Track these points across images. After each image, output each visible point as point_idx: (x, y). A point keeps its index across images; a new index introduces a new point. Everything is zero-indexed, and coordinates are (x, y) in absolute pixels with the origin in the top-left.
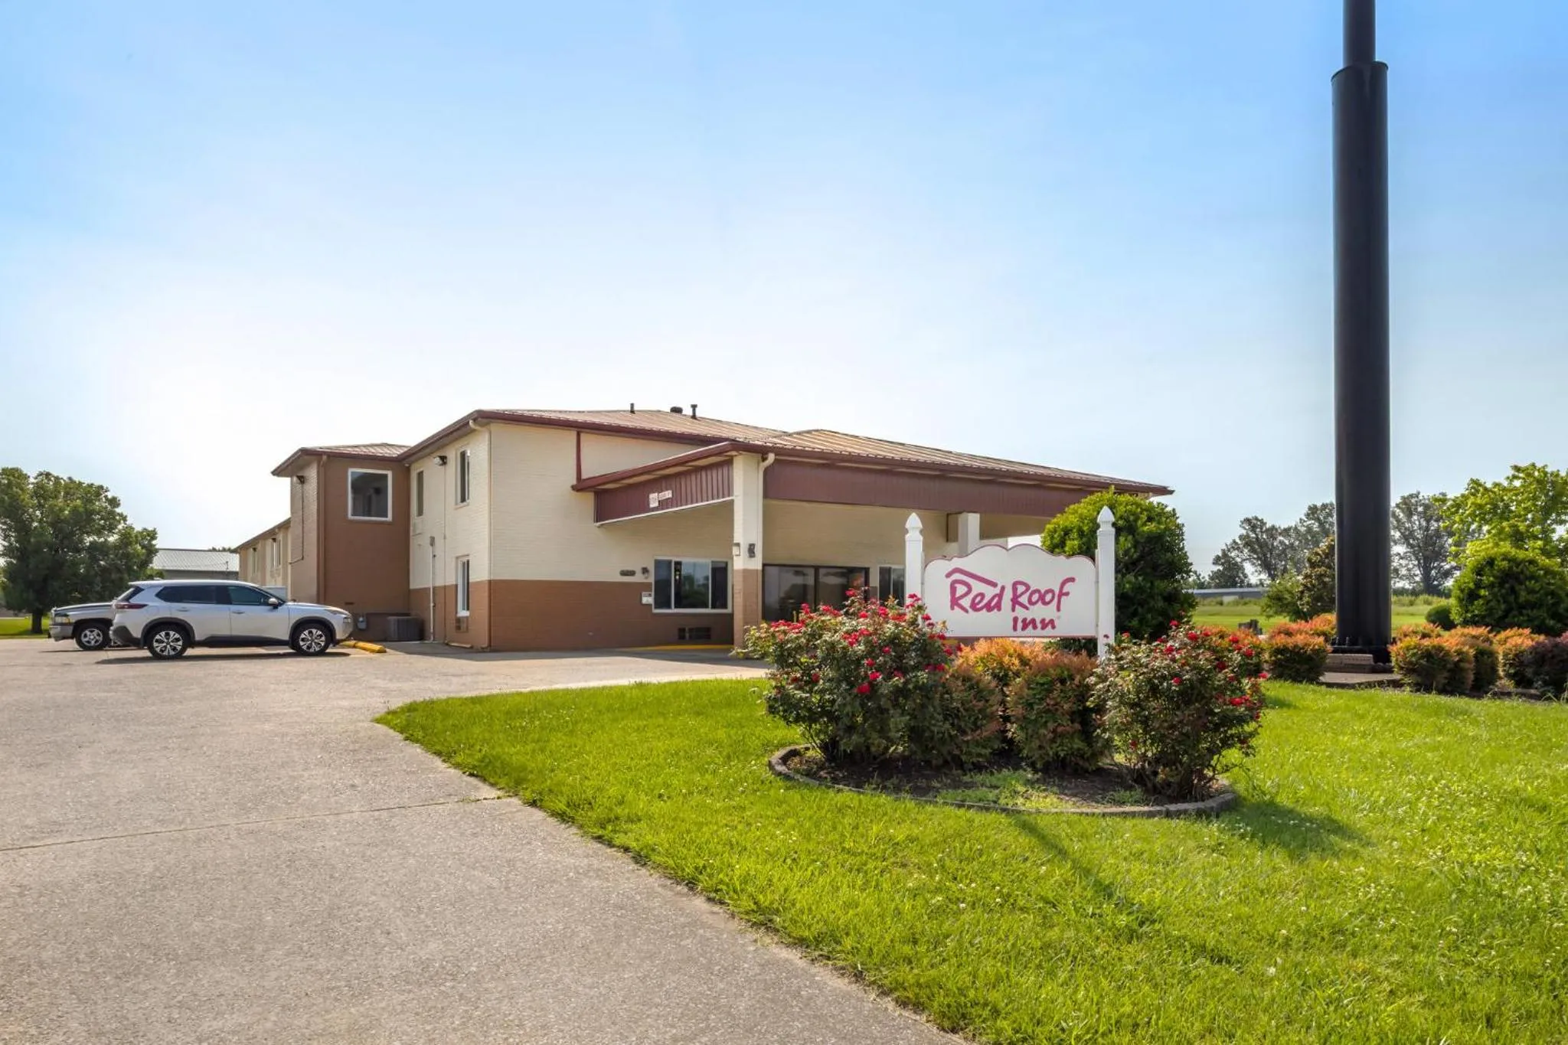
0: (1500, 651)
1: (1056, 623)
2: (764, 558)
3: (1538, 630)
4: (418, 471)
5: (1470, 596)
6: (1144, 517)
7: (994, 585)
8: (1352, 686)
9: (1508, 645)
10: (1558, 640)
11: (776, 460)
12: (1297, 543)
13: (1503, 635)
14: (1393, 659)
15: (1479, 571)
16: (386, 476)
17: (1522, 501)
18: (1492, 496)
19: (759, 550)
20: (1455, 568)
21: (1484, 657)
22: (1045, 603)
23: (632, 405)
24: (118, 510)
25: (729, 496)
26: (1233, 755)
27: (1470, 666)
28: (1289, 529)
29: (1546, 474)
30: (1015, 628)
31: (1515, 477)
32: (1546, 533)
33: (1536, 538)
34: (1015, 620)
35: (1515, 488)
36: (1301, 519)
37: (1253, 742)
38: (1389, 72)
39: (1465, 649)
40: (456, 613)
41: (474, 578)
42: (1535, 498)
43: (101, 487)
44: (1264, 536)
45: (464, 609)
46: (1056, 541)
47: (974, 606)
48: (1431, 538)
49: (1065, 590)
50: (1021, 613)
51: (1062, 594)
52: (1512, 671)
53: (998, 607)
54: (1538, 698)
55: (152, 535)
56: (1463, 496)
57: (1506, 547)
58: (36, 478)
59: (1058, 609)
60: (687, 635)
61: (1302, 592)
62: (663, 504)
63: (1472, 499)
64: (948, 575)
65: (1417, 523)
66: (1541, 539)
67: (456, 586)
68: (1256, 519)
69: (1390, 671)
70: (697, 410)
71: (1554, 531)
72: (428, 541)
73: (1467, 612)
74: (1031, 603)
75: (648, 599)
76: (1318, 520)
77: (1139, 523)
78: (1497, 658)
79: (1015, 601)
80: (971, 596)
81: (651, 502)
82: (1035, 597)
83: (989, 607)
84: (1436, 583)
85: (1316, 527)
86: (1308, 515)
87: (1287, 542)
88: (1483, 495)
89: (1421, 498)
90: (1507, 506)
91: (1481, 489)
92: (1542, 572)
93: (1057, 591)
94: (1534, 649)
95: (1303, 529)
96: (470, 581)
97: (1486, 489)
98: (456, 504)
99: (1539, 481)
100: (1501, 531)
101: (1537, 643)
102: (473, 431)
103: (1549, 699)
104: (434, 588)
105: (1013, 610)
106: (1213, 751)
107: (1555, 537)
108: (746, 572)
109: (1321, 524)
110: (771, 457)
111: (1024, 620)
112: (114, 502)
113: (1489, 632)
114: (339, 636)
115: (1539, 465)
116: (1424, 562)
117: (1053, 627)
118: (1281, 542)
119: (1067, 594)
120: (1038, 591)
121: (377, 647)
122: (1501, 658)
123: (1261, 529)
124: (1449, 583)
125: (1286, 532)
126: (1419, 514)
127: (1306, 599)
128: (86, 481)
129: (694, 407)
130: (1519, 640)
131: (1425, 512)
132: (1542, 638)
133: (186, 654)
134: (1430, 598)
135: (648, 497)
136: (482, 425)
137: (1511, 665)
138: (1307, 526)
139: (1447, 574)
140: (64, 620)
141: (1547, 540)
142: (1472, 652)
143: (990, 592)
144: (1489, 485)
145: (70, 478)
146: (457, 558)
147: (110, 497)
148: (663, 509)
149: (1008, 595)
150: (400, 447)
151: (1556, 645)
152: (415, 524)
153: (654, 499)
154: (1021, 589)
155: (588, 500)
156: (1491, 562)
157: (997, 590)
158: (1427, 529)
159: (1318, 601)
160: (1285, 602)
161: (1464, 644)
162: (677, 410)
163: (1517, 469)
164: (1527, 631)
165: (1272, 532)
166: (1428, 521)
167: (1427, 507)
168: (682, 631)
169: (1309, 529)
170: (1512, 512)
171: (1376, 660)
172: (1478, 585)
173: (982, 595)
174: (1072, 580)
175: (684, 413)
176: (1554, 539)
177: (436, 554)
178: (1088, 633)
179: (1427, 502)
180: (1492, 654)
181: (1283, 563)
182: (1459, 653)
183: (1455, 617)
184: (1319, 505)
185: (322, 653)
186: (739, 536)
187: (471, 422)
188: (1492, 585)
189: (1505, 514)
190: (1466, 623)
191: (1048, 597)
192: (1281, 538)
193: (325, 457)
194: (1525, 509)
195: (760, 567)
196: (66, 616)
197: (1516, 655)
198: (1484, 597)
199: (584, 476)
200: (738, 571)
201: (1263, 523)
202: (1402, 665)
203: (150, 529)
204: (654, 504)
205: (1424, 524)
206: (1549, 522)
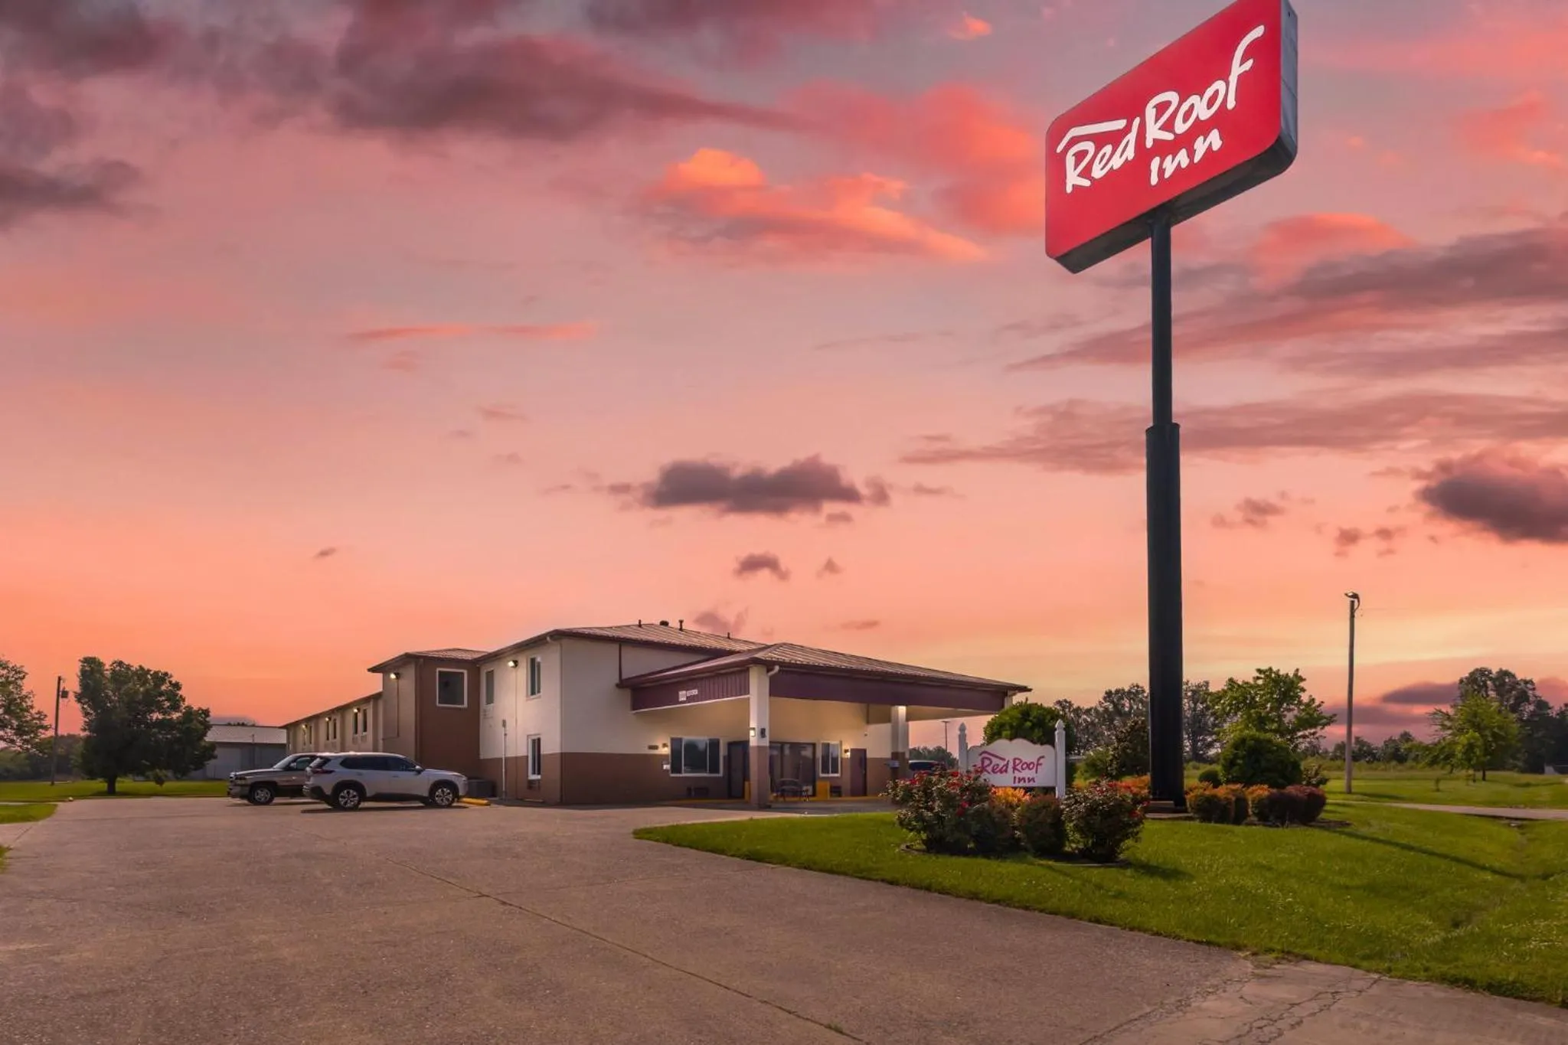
0: (1250, 798)
1: (1035, 780)
2: (770, 738)
3: (1271, 786)
4: (489, 670)
5: (1230, 764)
6: (1049, 717)
7: (1003, 759)
8: (1164, 819)
9: (1255, 795)
10: (1283, 791)
11: (780, 671)
12: (1097, 720)
13: (1252, 789)
14: (1188, 804)
15: (1236, 746)
16: (462, 674)
17: (1264, 695)
18: (1243, 690)
19: (767, 733)
20: (1215, 741)
21: (1241, 801)
22: (1030, 769)
23: (640, 621)
24: (180, 693)
25: (745, 694)
26: (1129, 842)
27: (1233, 807)
28: (1090, 709)
29: (1279, 676)
30: (1014, 782)
31: (1258, 678)
32: (1280, 717)
33: (1273, 721)
34: (1015, 778)
35: (1258, 686)
36: (1100, 702)
37: (1140, 835)
38: (1181, 429)
39: (1230, 796)
40: (527, 776)
41: (544, 750)
42: (1272, 693)
43: (166, 674)
44: (1072, 715)
45: (534, 773)
46: (995, 731)
47: (993, 771)
48: (1198, 716)
49: (1040, 762)
50: (1018, 774)
51: (1038, 764)
52: (1256, 811)
53: (1006, 771)
54: (1270, 826)
55: (206, 713)
56: (1223, 690)
57: (1253, 732)
58: (111, 665)
59: (1036, 772)
60: (693, 793)
61: (1111, 761)
62: (690, 699)
63: (1230, 693)
64: (981, 755)
65: (1187, 705)
66: (1277, 722)
67: (527, 757)
68: (1066, 701)
69: (1186, 811)
70: (683, 624)
71: (1285, 716)
72: (501, 724)
73: (1229, 774)
74: (1023, 769)
75: (666, 767)
76: (1112, 702)
77: (1047, 721)
78: (1248, 804)
79: (1015, 768)
80: (992, 766)
81: (680, 696)
82: (1025, 766)
83: (1001, 771)
84: (1201, 752)
85: (1111, 707)
86: (1105, 698)
87: (1089, 720)
88: (1237, 689)
89: (1190, 685)
90: (1253, 698)
91: (1236, 686)
92: (1275, 748)
93: (1036, 763)
94: (1269, 797)
95: (1101, 709)
96: (542, 753)
97: (1239, 685)
98: (527, 696)
99: (1274, 681)
100: (1250, 716)
101: (1271, 793)
102: (547, 642)
103: (1277, 826)
104: (506, 759)
105: (1014, 772)
106: (1122, 840)
107: (1286, 720)
108: (759, 748)
109: (1115, 706)
110: (777, 668)
111: (1019, 778)
112: (177, 686)
113: (1243, 787)
114: (461, 794)
115: (1275, 669)
116: (1193, 736)
117: (1034, 781)
118: (1085, 720)
119: (1041, 764)
120: (1026, 763)
121: (485, 802)
122: (1250, 802)
123: (1069, 709)
124: (1212, 752)
125: (1088, 712)
126: (1188, 698)
127: (1114, 766)
128: (154, 669)
129: (681, 622)
130: (1261, 791)
131: (1193, 696)
132: (1274, 791)
133: (360, 806)
134: (1197, 764)
135: (678, 694)
136: (555, 640)
137: (1256, 807)
138: (1104, 707)
139: (1210, 745)
140: (243, 782)
141: (1280, 722)
142: (1234, 799)
143: (1002, 764)
144: (1240, 683)
145: (140, 667)
146: (528, 736)
147: (174, 682)
148: (689, 702)
149: (1011, 765)
150: (478, 652)
151: (1282, 794)
152: (485, 711)
153: (683, 695)
154: (1017, 762)
155: (627, 694)
156: (1243, 741)
157: (1006, 762)
158: (1195, 709)
159: (1123, 767)
160: (1098, 768)
161: (1228, 793)
162: (664, 623)
163: (1259, 671)
164: (1266, 786)
165: (1078, 711)
166: (1195, 704)
167: (1194, 692)
168: (689, 789)
169: (1106, 709)
170: (1256, 702)
171: (1176, 804)
172: (1236, 756)
173: (998, 765)
174: (1043, 757)
175: (670, 625)
176: (1286, 722)
177: (507, 732)
178: (1050, 784)
179: (1194, 688)
180: (1245, 800)
181: (1086, 736)
182: (1226, 799)
183: (1221, 777)
184: (1113, 690)
185: (449, 806)
186: (753, 724)
187: (548, 639)
188: (1243, 758)
189: (1252, 704)
190: (1228, 782)
191: (1031, 766)
192: (1085, 717)
193: (422, 660)
194: (1266, 700)
195: (768, 744)
196: (245, 779)
197: (1259, 801)
198: (1239, 764)
199: (624, 676)
200: (754, 747)
201: (1071, 704)
202: (1193, 806)
203: (204, 708)
204: (682, 699)
205: (1193, 706)
206: (1282, 710)
